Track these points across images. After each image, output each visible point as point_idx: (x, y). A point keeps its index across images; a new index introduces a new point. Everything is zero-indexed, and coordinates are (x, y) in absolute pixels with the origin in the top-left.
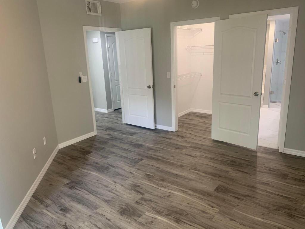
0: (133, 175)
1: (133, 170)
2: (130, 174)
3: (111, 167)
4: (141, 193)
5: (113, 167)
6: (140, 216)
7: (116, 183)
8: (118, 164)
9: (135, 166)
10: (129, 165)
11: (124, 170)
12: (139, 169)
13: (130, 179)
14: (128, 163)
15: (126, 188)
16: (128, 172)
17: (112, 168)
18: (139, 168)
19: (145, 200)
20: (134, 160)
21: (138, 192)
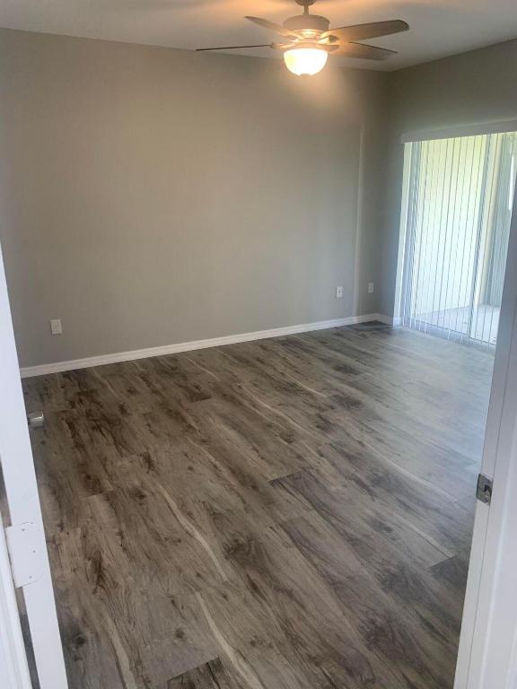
0: (320, 448)
1: (312, 459)
2: (324, 452)
3: (366, 482)
4: (320, 417)
5: (359, 482)
6: (336, 396)
7: (360, 443)
8: (345, 486)
9: (304, 469)
10: (318, 476)
11: (333, 465)
12: (299, 457)
13: (330, 442)
14: (317, 481)
15: (343, 429)
16: (327, 458)
17: (363, 478)
18: (298, 461)
19: (319, 408)
20: (296, 488)
21: (324, 420)
